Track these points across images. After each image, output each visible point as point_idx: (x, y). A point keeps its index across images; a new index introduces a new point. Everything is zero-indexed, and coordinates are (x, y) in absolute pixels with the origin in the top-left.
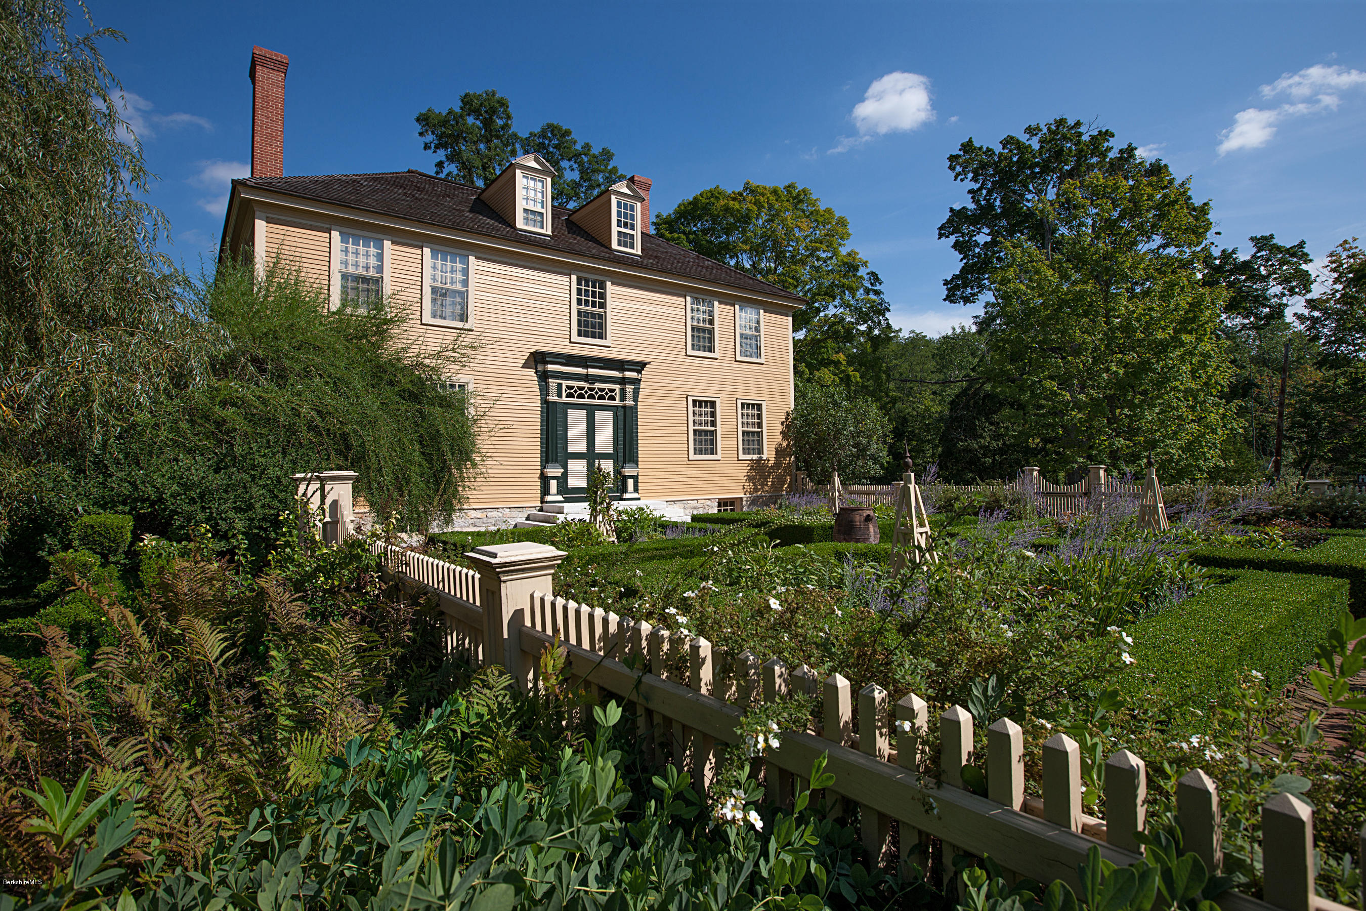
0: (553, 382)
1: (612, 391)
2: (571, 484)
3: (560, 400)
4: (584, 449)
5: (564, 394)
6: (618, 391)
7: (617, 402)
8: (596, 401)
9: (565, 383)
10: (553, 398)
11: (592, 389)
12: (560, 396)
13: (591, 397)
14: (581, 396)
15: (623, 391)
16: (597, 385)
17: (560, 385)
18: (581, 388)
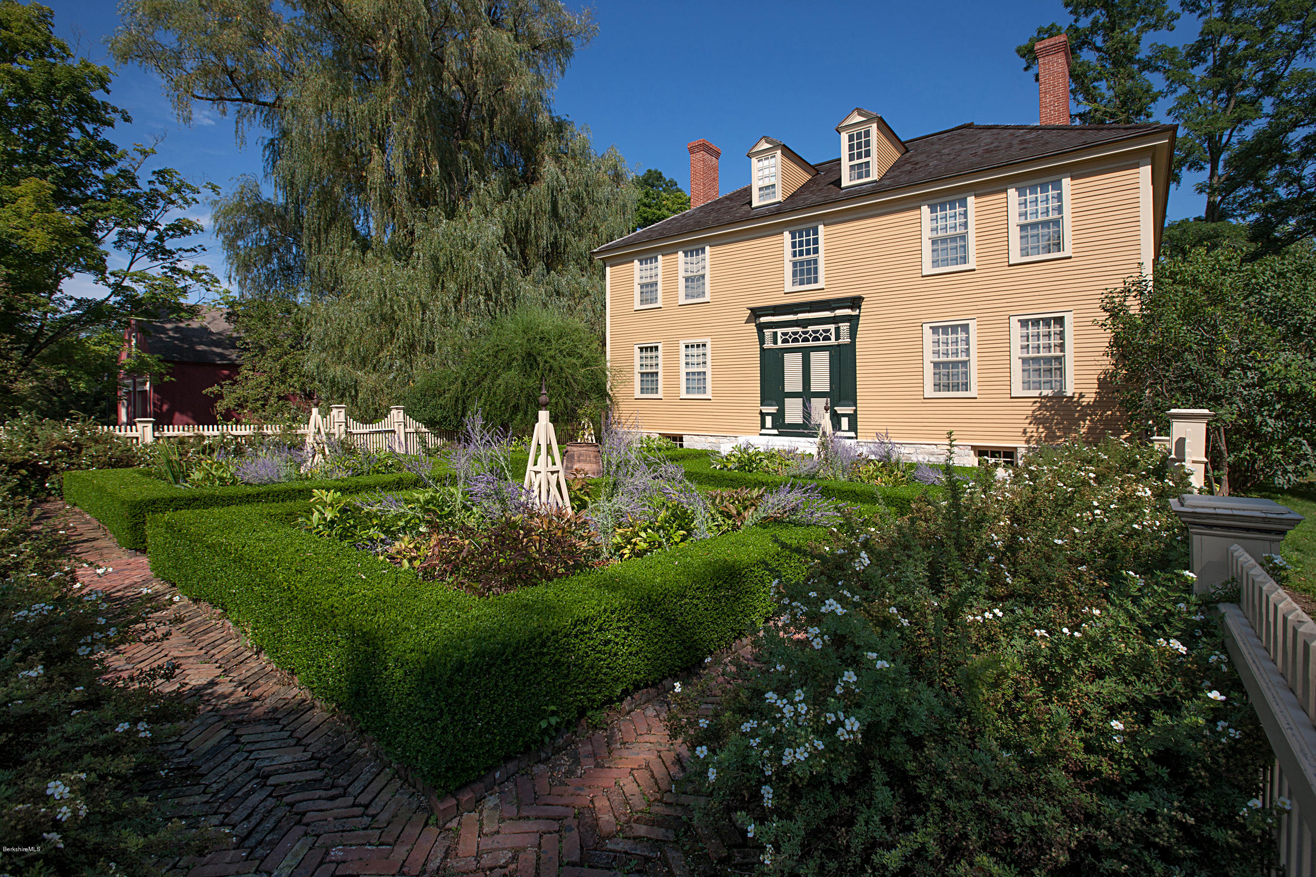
0: (768, 332)
1: (828, 331)
2: (788, 420)
3: (775, 347)
4: (800, 389)
5: (779, 341)
6: (833, 331)
7: (833, 341)
8: (811, 343)
9: (779, 331)
10: (769, 345)
11: (807, 332)
12: (775, 342)
13: (806, 340)
14: (795, 340)
15: (837, 330)
16: (810, 328)
17: (775, 334)
18: (795, 333)
